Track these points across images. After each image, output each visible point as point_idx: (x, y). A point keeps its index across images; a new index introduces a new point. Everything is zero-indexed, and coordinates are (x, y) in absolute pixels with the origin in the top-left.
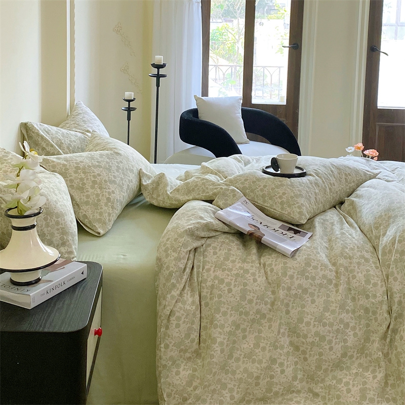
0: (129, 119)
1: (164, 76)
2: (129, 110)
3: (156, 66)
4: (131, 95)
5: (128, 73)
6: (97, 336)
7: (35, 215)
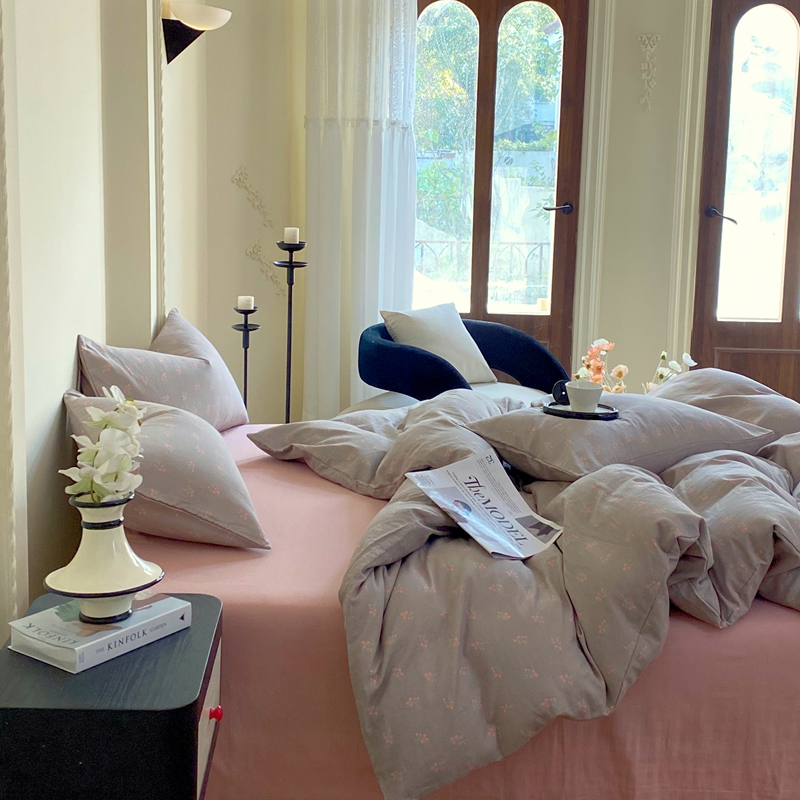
0: (246, 345)
1: (301, 265)
2: (246, 329)
3: (286, 247)
4: (249, 301)
5: (259, 259)
6: (214, 720)
7: (120, 503)
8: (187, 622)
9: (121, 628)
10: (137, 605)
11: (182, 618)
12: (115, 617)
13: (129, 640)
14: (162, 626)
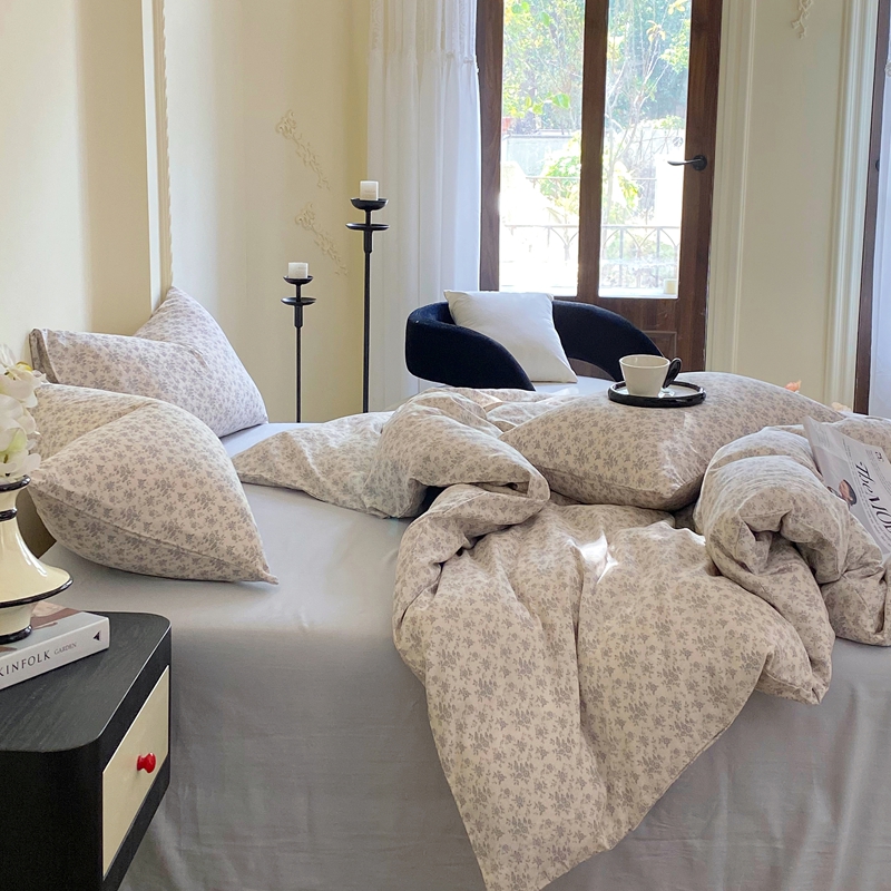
3: (363, 205)
7: (11, 488)
8: (105, 643)
9: (15, 649)
10: (37, 622)
11: (97, 637)
12: (7, 636)
13: (26, 665)
14: (70, 647)
